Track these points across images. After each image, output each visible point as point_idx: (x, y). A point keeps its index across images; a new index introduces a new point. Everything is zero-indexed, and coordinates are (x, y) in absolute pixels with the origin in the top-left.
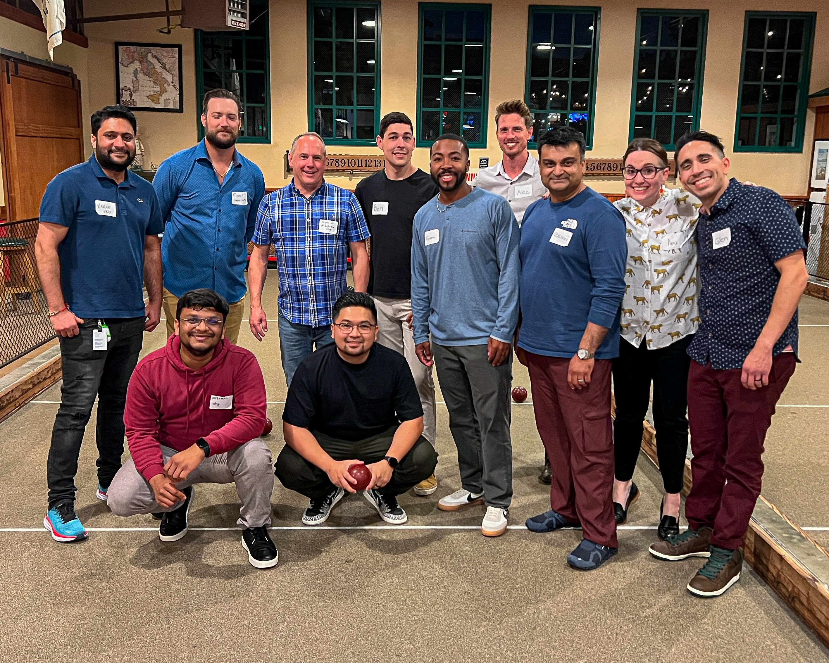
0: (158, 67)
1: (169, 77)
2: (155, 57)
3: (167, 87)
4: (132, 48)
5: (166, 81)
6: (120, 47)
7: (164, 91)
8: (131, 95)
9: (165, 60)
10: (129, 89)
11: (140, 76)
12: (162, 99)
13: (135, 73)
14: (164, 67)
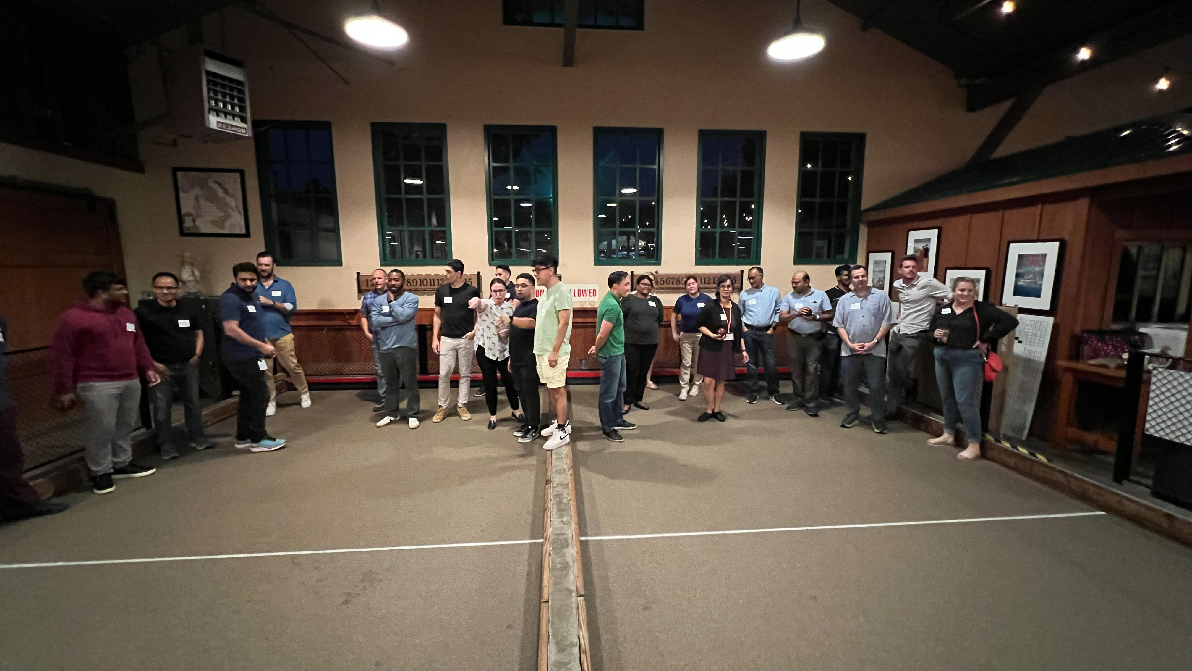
0: (220, 192)
1: (232, 202)
2: (217, 183)
3: (231, 212)
4: (191, 174)
5: (229, 206)
6: (180, 174)
7: (228, 216)
8: (194, 221)
9: (227, 186)
10: (191, 215)
11: (203, 202)
12: (227, 224)
13: (197, 199)
14: (226, 192)
